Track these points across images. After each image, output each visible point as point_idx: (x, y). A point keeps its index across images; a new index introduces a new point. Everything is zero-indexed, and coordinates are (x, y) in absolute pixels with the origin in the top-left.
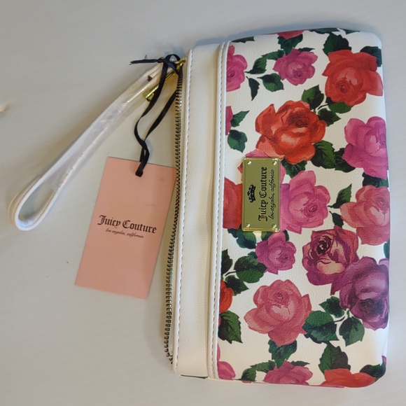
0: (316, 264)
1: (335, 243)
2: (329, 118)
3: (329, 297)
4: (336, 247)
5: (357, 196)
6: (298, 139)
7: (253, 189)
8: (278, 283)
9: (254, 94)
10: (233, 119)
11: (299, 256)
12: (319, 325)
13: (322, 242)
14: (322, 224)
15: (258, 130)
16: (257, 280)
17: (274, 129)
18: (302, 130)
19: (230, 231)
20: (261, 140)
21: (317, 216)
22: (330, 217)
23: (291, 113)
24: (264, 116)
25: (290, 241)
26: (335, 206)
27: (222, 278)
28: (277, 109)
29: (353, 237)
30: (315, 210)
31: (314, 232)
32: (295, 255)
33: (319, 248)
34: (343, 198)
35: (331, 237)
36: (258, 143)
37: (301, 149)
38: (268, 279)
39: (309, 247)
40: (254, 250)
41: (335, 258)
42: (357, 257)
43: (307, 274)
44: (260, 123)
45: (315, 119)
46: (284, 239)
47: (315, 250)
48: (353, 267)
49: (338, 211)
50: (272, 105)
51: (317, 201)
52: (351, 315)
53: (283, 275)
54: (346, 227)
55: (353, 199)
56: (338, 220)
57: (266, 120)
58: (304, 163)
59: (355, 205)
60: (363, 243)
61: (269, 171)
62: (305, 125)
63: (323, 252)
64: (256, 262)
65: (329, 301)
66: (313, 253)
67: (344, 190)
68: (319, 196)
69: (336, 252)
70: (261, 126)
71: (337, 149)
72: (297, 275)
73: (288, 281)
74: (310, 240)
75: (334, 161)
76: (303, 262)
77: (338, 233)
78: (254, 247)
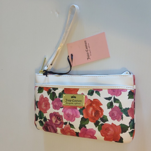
0: (54, 116)
1: (60, 122)
2: (97, 124)
3: (47, 119)
4: (59, 122)
5: (72, 130)
6: (91, 113)
7: (75, 97)
8: (49, 104)
9: (106, 99)
10: (98, 91)
11: (56, 111)
12: (41, 115)
13: (60, 118)
14: (65, 119)
15: (94, 100)
16: (50, 98)
17: (94, 105)
18: (93, 115)
19: (63, 90)
20: (91, 101)
21: (67, 117)
22: (66, 121)
23: (99, 111)
24: (98, 102)
25: (60, 109)
26: (69, 123)
27: (51, 88)
28: (101, 106)
29: (61, 127)
30: (68, 117)
31: (62, 116)
32: (56, 110)
33: (58, 117)
34: (72, 126)
35: (61, 121)
36: (90, 100)
37: (87, 114)
38: (50, 101)
39: (59, 114)
40: (58, 97)
41: (56, 121)
42: (57, 127)
43: (52, 113)
44: (96, 100)
45: (97, 119)
46: (61, 107)
47: (58, 116)
48: (54, 126)
49: (68, 124)
50: (102, 105)
51: (71, 118)
52: (44, 124)
53: (51, 106)
54: (64, 126)
55: (71, 129)
56: (66, 123)
57: (97, 102)
58: (83, 114)
59: (70, 129)
60: (60, 129)
61: (80, 103)
62: (95, 116)
63: (57, 118)
64: (55, 98)
65: (46, 118)
66: (57, 115)
67: (74, 126)
68: (72, 119)
69: (57, 122)
70: (95, 101)
71: (86, 125)
72: (51, 110)
73: (50, 107)
74: (60, 115)
75: (82, 124)
76: (55, 112)
77: (62, 123)
78: (59, 97)
